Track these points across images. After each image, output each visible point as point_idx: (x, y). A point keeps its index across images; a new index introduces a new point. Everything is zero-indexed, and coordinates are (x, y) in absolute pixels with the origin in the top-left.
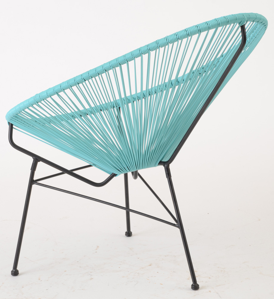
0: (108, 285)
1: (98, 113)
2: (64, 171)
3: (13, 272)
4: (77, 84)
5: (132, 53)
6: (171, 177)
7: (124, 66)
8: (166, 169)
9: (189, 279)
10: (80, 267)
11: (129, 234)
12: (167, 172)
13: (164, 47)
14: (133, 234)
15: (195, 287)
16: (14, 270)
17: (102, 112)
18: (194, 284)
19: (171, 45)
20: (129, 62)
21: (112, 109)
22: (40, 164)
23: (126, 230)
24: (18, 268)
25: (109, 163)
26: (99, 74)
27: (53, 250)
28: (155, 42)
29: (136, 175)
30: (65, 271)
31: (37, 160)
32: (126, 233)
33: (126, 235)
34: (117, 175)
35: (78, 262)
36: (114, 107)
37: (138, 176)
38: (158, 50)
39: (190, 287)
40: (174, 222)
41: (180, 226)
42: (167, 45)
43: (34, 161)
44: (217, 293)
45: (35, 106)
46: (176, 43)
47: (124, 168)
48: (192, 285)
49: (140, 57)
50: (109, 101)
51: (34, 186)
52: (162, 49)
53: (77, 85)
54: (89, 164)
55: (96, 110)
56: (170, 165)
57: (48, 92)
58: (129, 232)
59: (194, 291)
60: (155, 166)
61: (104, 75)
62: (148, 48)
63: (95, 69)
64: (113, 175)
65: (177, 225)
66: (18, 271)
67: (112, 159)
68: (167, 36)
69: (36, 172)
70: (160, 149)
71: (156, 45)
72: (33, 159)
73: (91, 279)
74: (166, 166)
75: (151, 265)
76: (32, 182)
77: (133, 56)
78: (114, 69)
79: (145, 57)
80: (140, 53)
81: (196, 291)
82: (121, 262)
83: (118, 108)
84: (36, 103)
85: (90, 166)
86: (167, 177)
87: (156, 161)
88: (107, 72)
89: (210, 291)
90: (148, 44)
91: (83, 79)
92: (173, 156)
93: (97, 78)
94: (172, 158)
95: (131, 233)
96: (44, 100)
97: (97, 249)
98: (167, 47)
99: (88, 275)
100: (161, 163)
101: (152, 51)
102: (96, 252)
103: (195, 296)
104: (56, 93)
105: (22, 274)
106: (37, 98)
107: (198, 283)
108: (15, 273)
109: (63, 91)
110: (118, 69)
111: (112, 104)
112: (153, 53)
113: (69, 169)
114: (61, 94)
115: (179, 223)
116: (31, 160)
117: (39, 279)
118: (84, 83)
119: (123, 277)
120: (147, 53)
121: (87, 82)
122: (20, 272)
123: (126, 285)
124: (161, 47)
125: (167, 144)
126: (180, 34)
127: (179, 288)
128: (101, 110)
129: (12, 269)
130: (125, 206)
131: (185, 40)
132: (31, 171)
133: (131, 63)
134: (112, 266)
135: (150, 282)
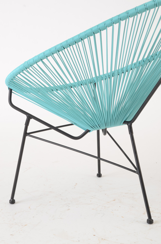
0: (81, 215)
1: (80, 87)
2: (51, 127)
3: (11, 201)
4: (57, 51)
5: (104, 23)
6: (133, 133)
7: (98, 35)
8: (129, 127)
9: (145, 214)
10: (62, 199)
11: (99, 175)
12: (130, 130)
13: (133, 17)
14: (102, 175)
15: (150, 221)
16: (12, 200)
17: (82, 86)
18: (149, 219)
19: (139, 15)
20: (102, 31)
21: (90, 84)
22: (32, 121)
23: (97, 173)
24: (14, 198)
25: (84, 121)
26: (76, 43)
27: (44, 185)
28: (126, 12)
29: (105, 132)
30: (50, 202)
31: (29, 117)
32: (97, 174)
33: (97, 176)
34: (90, 131)
35: (60, 195)
36: (91, 82)
37: (107, 133)
38: (127, 20)
39: (146, 221)
40: (134, 169)
41: (139, 173)
42: (136, 15)
43: (27, 118)
45: (24, 71)
46: (144, 14)
47: (96, 125)
48: (148, 220)
49: (112, 26)
50: (88, 79)
51: (27, 138)
52: (131, 19)
53: (58, 53)
54: (70, 123)
55: (78, 84)
56: (132, 124)
57: (34, 60)
58: (99, 174)
59: (149, 225)
60: (120, 124)
61: (80, 43)
62: (119, 18)
63: (73, 38)
64: (87, 131)
65: (136, 171)
66: (14, 200)
67: (86, 118)
68: (137, 7)
69: (29, 127)
70: (125, 112)
71: (126, 14)
72: (27, 116)
73: (69, 209)
74: (129, 124)
75: (114, 200)
76: (26, 134)
77: (105, 25)
78: (89, 38)
79: (116, 26)
80: (112, 22)
81: (151, 225)
82: (92, 197)
83: (94, 84)
84: (25, 68)
85: (72, 124)
86: (130, 134)
87: (121, 121)
88: (83, 41)
90: (119, 14)
91: (62, 47)
92: (135, 116)
93: (74, 46)
94: (134, 119)
95: (101, 175)
96: (31, 66)
97: (75, 186)
98: (136, 17)
99: (66, 206)
100: (125, 122)
101: (122, 20)
102: (75, 188)
103: (150, 229)
104: (40, 60)
105: (17, 203)
106: (26, 64)
107: (152, 218)
108: (12, 202)
109: (46, 58)
110: (92, 38)
111: (90, 80)
112: (123, 23)
113: (55, 126)
114: (45, 60)
115: (138, 170)
116: (25, 117)
117: (29, 208)
118: (63, 51)
119: (93, 209)
120: (118, 23)
121: (66, 50)
122: (16, 201)
123: (95, 216)
124: (131, 17)
125: (131, 107)
126: (148, 4)
127: (137, 221)
128: (82, 85)
129: (10, 199)
130: (97, 156)
131: (152, 10)
132: (25, 125)
133: (104, 32)
134: (85, 200)
135: (113, 215)
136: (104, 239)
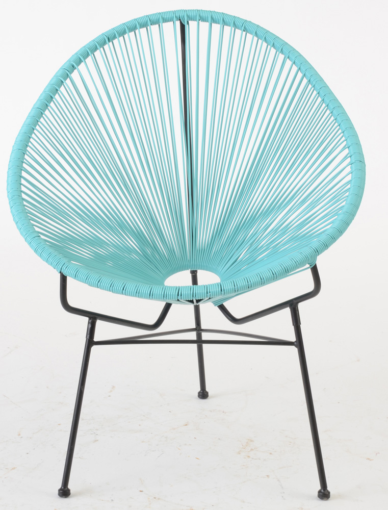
0: (119, 453)
9: (240, 453)
27: (47, 388)
30: (59, 424)
44: (278, 480)
73: (96, 441)
75: (186, 425)
82: (144, 416)
89: (268, 476)
97: (111, 391)
99: (92, 434)
102: (110, 396)
117: (19, 435)
119: (143, 442)
123: (145, 455)
134: (129, 422)
135: (181, 454)
136: (159, 499)
